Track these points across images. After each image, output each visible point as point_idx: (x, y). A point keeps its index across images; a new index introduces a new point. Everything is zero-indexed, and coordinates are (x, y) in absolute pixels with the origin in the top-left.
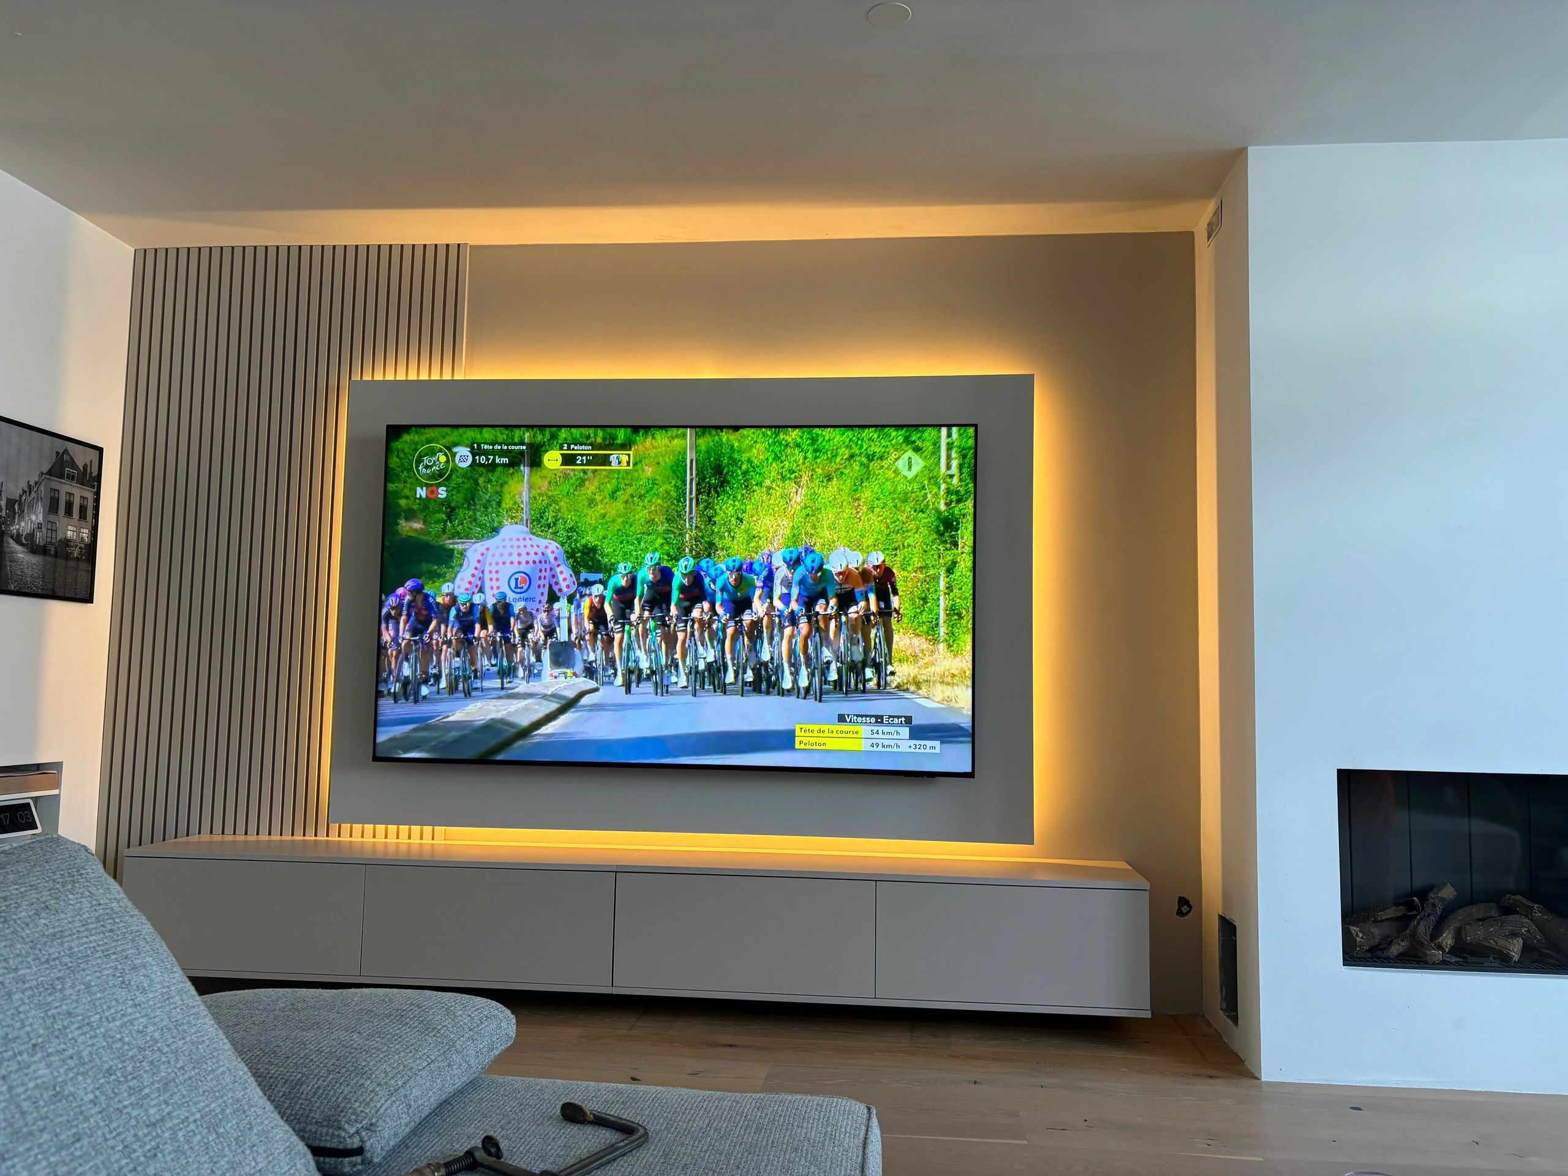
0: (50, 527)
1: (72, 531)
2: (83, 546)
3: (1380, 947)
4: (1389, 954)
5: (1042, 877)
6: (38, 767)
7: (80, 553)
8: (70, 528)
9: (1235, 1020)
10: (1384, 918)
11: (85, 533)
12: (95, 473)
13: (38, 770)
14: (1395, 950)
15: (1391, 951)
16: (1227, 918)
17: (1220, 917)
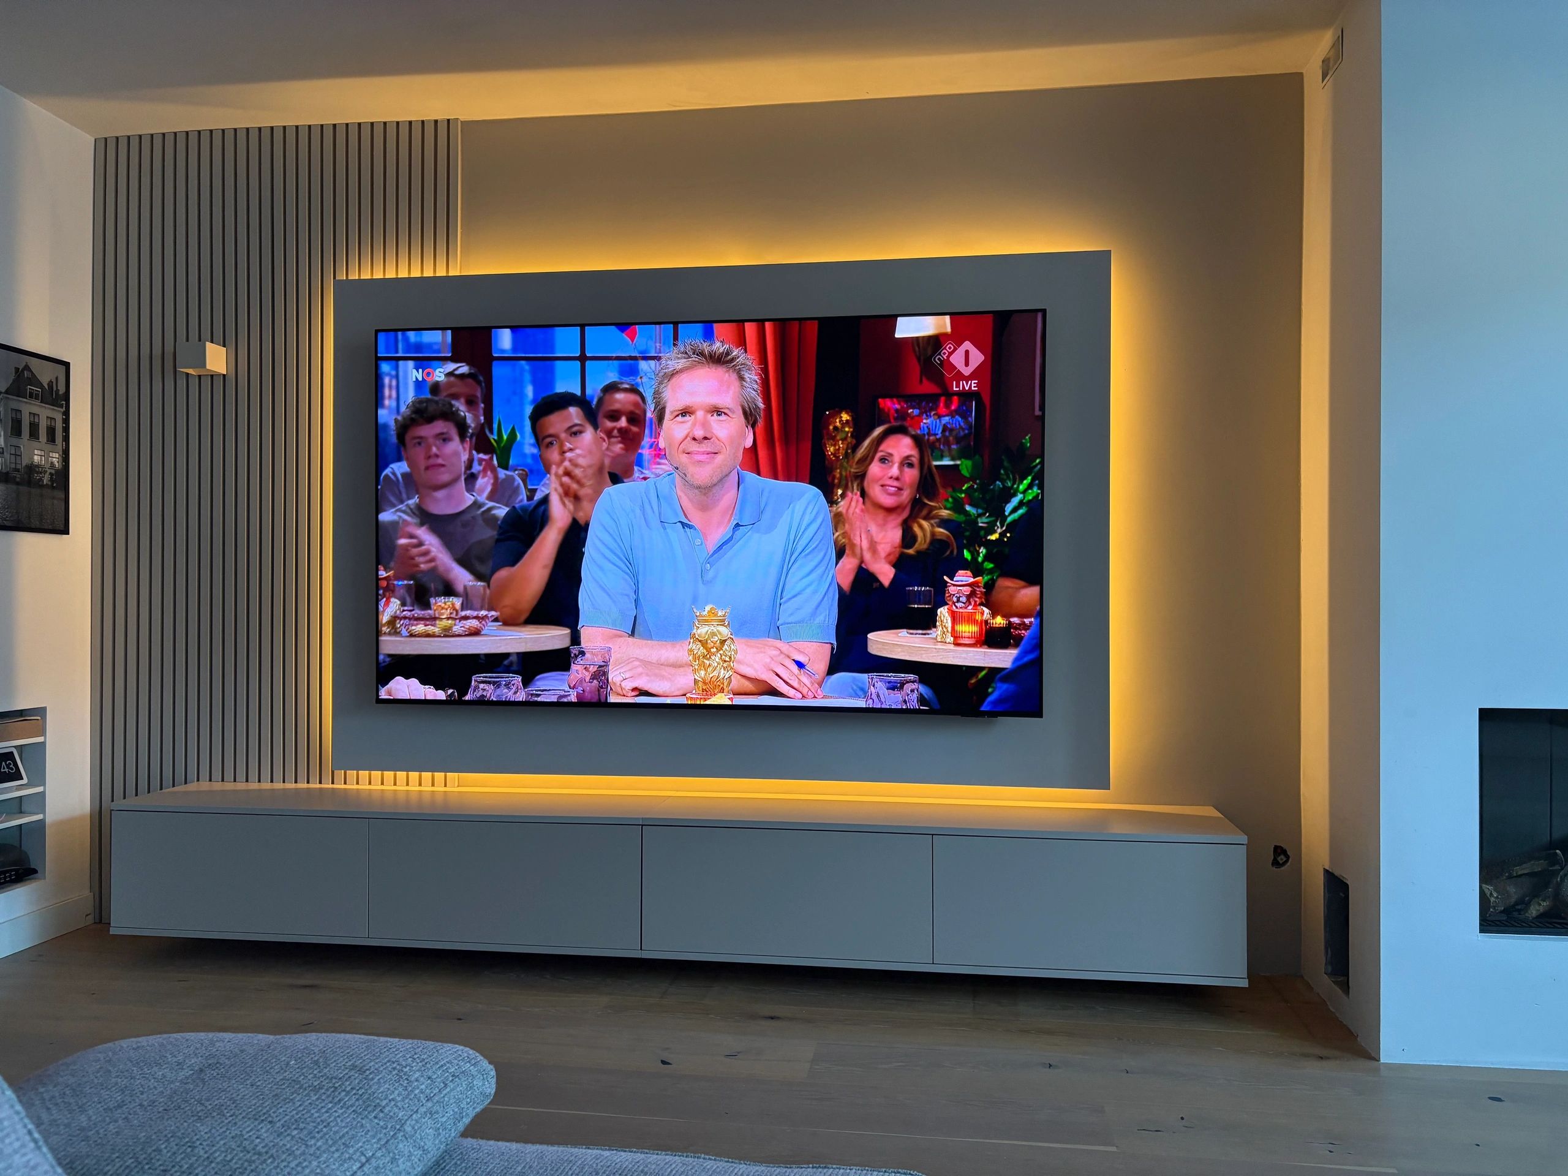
0: (13, 452)
1: (39, 455)
2: (53, 472)
3: (1517, 907)
4: (1527, 915)
5: (1119, 829)
6: (21, 713)
7: (51, 480)
8: (36, 452)
9: (1345, 987)
10: (1520, 873)
11: (55, 458)
12: (62, 390)
13: (21, 716)
14: (1534, 911)
15: (1530, 912)
16: (1336, 874)
17: (1326, 871)
